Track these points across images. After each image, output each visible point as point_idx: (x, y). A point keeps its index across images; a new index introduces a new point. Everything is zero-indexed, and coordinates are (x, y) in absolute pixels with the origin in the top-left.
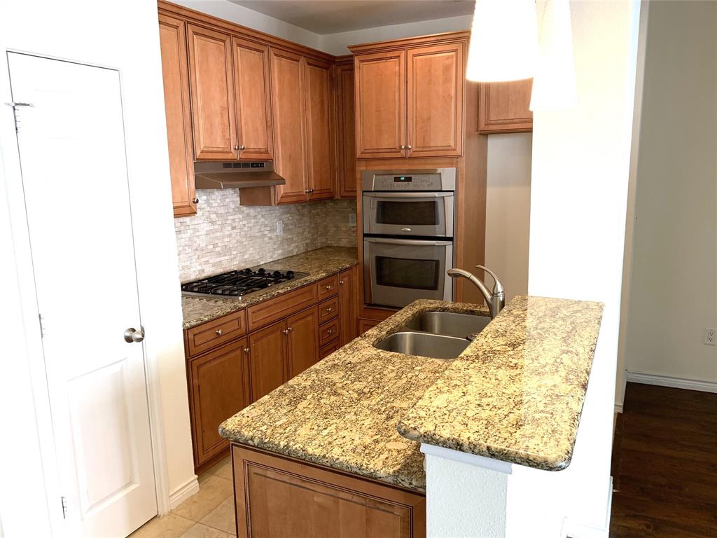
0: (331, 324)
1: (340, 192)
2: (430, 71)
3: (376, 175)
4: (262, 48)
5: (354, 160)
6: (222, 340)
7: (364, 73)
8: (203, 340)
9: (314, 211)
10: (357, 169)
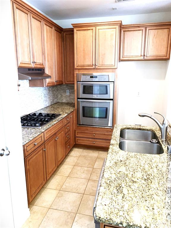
0: (68, 133)
1: (65, 82)
2: (105, 35)
3: (83, 75)
4: (41, 20)
5: (74, 69)
6: (36, 147)
7: (78, 36)
8: (30, 148)
9: (53, 89)
10: (75, 73)
